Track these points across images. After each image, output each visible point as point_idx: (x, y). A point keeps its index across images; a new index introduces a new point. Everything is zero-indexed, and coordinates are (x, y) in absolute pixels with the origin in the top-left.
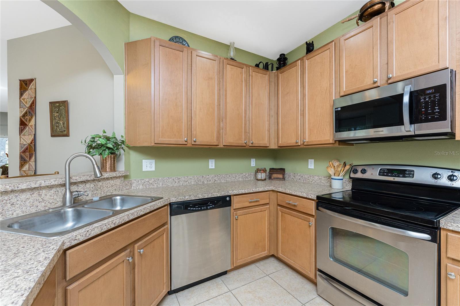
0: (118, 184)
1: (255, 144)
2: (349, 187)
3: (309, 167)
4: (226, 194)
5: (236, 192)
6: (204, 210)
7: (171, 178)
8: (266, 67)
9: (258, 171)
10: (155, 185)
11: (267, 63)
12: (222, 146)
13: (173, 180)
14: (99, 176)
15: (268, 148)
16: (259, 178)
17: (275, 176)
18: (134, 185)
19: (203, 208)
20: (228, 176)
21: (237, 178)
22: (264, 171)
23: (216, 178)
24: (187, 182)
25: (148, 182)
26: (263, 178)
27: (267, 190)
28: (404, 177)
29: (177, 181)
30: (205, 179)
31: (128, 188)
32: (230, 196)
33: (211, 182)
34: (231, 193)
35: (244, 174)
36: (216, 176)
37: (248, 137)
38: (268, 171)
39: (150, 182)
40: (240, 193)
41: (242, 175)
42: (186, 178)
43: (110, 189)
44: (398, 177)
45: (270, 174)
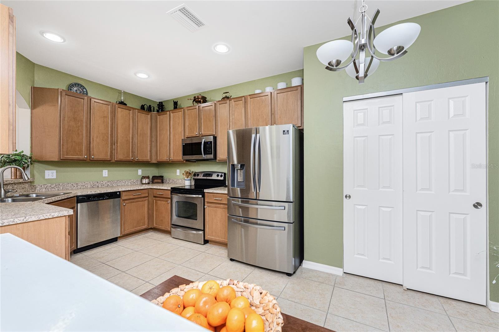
0: (27, 187)
1: (140, 160)
2: (193, 183)
3: (177, 174)
4: (117, 191)
5: (123, 189)
6: (101, 200)
7: (70, 183)
8: (150, 109)
9: (143, 177)
10: (57, 189)
11: (150, 106)
12: (114, 161)
13: (72, 185)
14: (26, 179)
15: (150, 162)
16: (144, 183)
17: (156, 181)
18: (38, 189)
19: (100, 199)
20: (119, 182)
21: (126, 183)
22: (148, 177)
23: (109, 183)
24: (84, 187)
25: (50, 186)
26: (147, 183)
27: (146, 188)
28: (210, 177)
29: (75, 186)
30: (100, 184)
31: (33, 190)
32: (120, 192)
33: (104, 186)
34: (120, 190)
35: (133, 180)
36: (108, 182)
37: (134, 155)
38: (151, 177)
39: (52, 186)
40: (127, 190)
41: (130, 181)
42: (83, 183)
43: (22, 190)
44: (208, 177)
45: (153, 180)
